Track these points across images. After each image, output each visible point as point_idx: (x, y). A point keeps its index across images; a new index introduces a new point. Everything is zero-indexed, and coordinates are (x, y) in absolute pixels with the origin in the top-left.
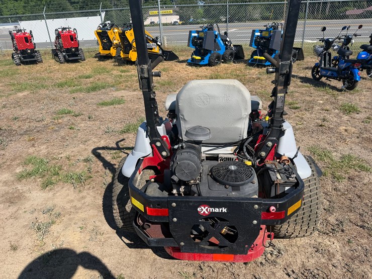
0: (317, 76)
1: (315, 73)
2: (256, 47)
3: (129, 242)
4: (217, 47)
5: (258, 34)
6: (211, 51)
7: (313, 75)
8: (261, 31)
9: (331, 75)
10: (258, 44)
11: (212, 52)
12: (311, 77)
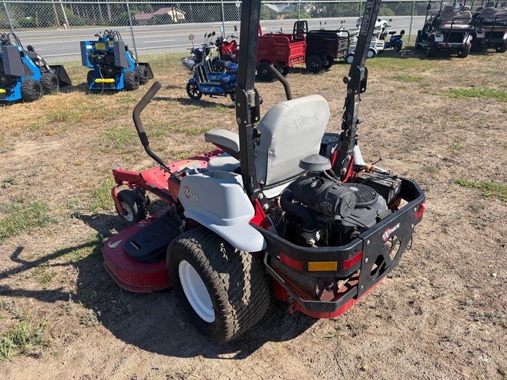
0: (196, 95)
1: (191, 91)
2: (92, 66)
3: (235, 354)
4: (28, 70)
5: (89, 47)
6: (20, 77)
7: (189, 94)
8: (93, 43)
9: (215, 91)
10: (95, 61)
11: (23, 79)
12: (189, 98)
